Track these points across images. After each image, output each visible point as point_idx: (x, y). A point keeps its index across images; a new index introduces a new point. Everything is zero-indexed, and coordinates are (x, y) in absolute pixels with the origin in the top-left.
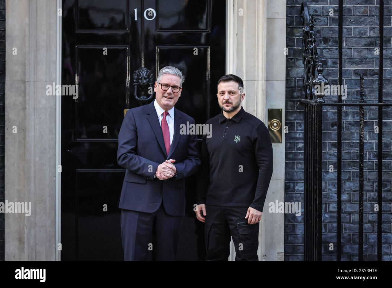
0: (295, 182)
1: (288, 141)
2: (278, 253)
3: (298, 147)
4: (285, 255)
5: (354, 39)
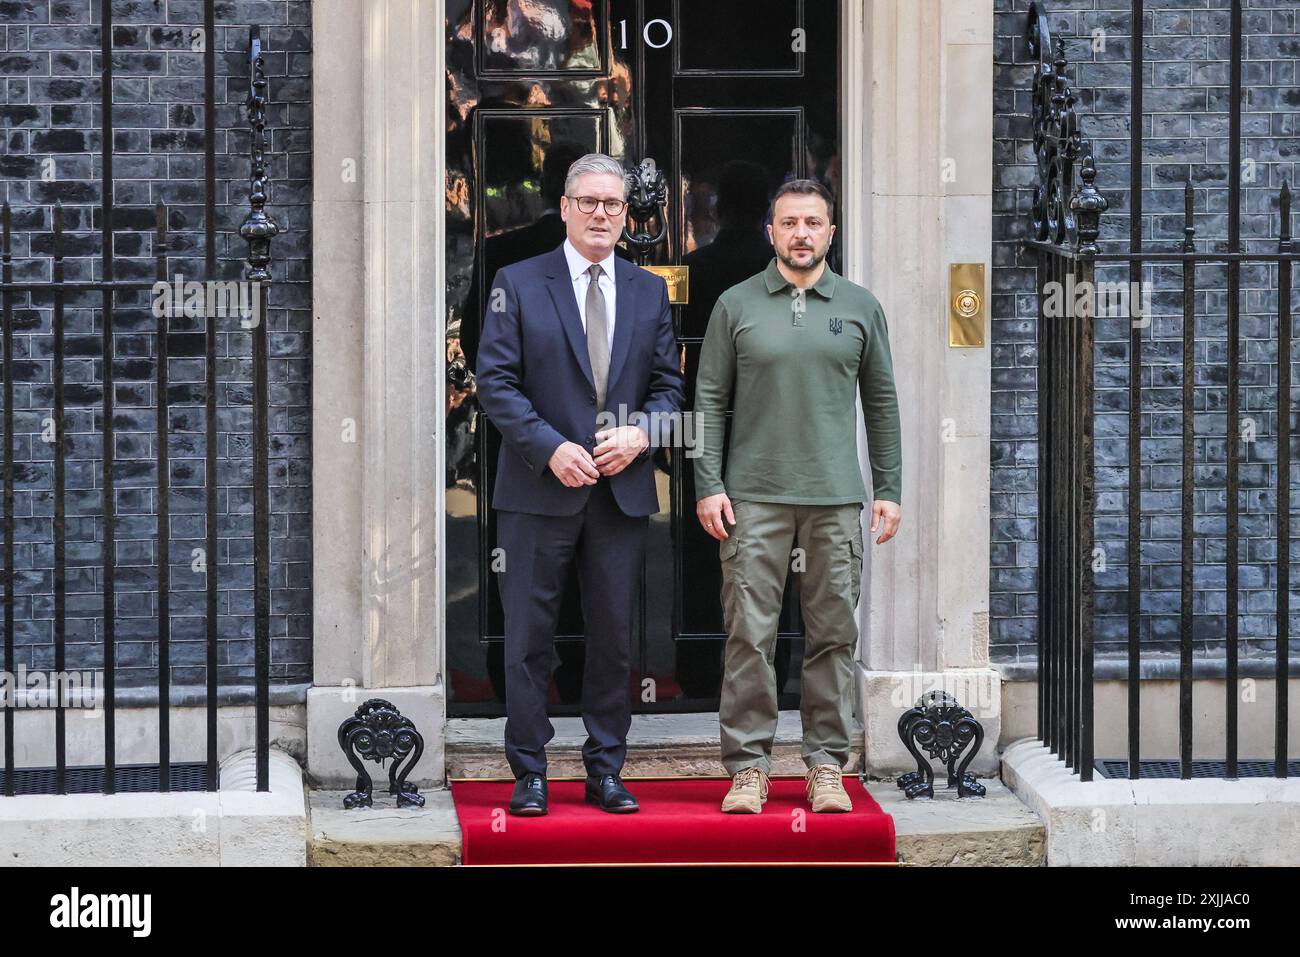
0: (1017, 442)
1: (998, 342)
2: (975, 614)
3: (1022, 356)
4: (991, 619)
5: (1156, 92)
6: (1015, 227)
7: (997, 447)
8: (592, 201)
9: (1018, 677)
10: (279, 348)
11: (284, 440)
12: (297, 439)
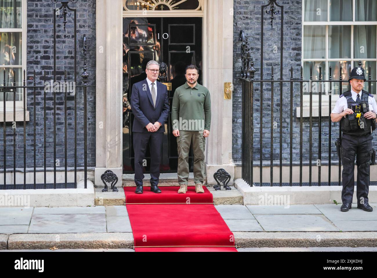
0: (237, 118)
1: (234, 98)
2: (229, 153)
3: (239, 101)
4: (233, 154)
5: (266, 48)
6: (237, 75)
7: (234, 119)
8: (154, 70)
9: (238, 166)
10: (89, 99)
11: (90, 118)
12: (93, 118)
